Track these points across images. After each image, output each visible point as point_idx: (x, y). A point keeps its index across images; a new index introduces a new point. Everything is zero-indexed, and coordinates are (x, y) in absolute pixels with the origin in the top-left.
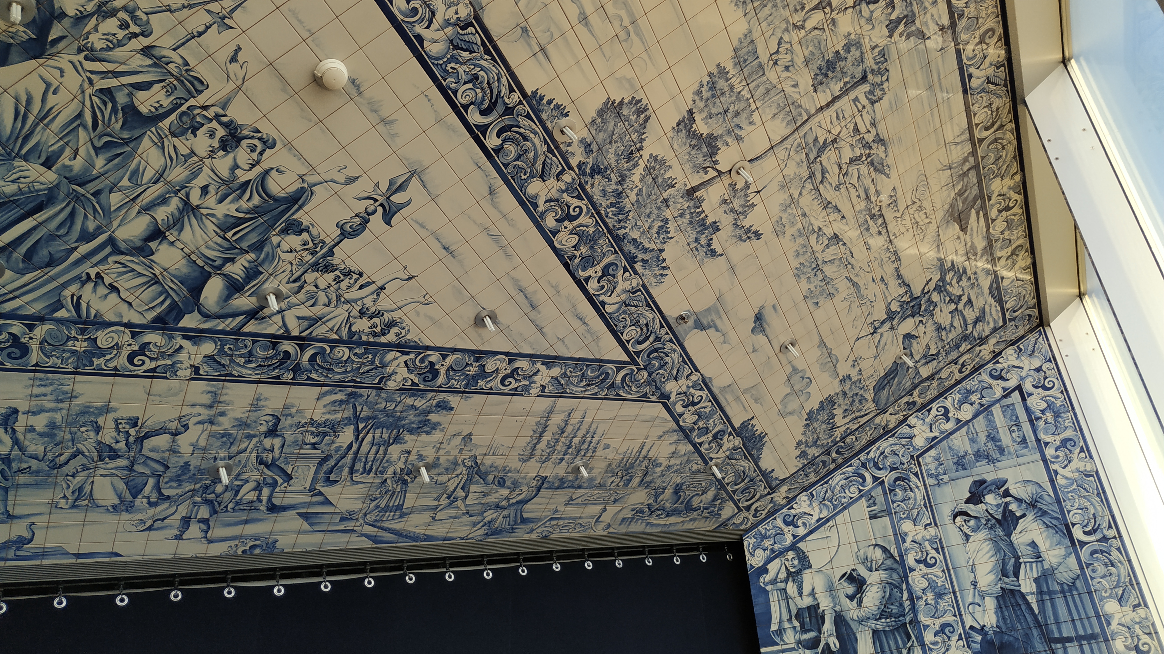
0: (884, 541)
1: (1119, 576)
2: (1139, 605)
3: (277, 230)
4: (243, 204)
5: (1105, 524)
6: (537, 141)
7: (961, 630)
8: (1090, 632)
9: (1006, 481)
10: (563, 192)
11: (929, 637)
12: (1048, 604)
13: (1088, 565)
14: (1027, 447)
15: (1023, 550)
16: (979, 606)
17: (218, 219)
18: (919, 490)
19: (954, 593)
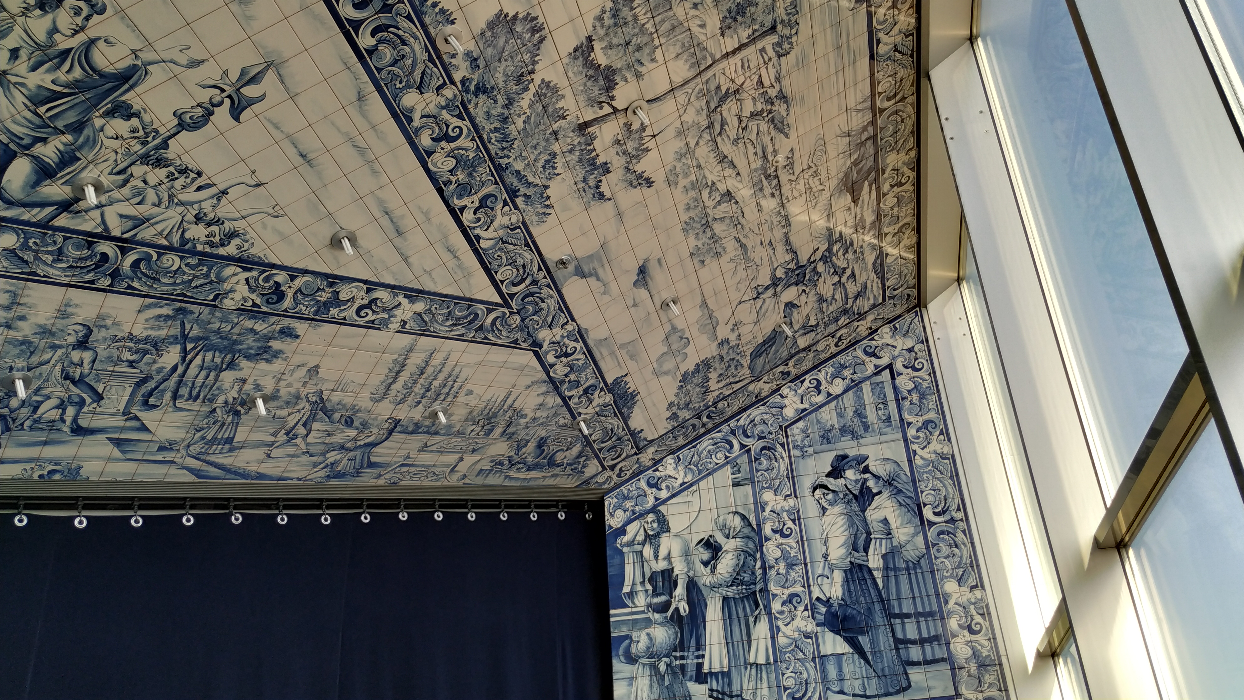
0: (744, 509)
1: (961, 557)
2: (976, 586)
3: (101, 111)
4: (61, 75)
5: (954, 507)
6: (417, 48)
7: (807, 601)
8: (928, 609)
9: (868, 458)
10: (443, 108)
11: (776, 606)
12: (893, 580)
13: (934, 545)
14: (890, 426)
15: (876, 527)
16: (828, 578)
17: (29, 90)
18: (783, 460)
19: (806, 564)
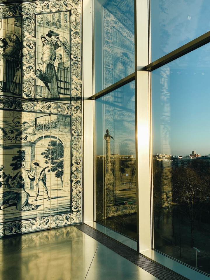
1: (78, 71)
2: (80, 79)
5: (79, 57)
7: (35, 69)
9: (59, 35)
12: (60, 71)
13: (72, 66)
14: (67, 28)
15: (58, 55)
16: (42, 65)
18: (33, 25)
19: (36, 59)
